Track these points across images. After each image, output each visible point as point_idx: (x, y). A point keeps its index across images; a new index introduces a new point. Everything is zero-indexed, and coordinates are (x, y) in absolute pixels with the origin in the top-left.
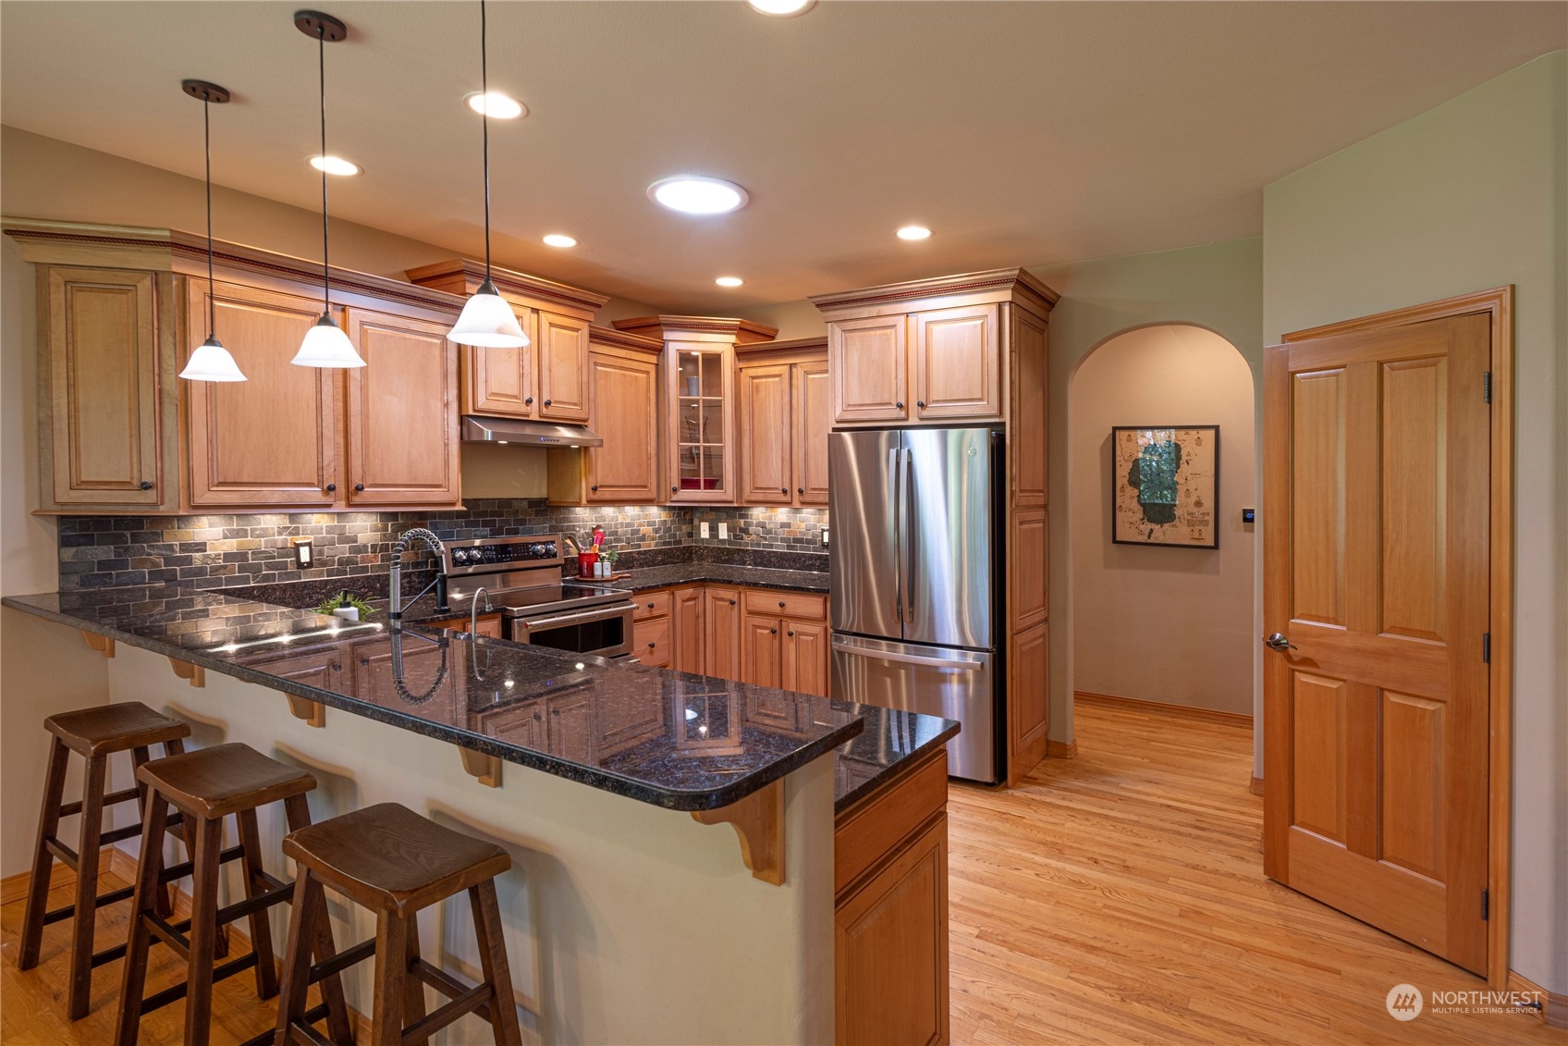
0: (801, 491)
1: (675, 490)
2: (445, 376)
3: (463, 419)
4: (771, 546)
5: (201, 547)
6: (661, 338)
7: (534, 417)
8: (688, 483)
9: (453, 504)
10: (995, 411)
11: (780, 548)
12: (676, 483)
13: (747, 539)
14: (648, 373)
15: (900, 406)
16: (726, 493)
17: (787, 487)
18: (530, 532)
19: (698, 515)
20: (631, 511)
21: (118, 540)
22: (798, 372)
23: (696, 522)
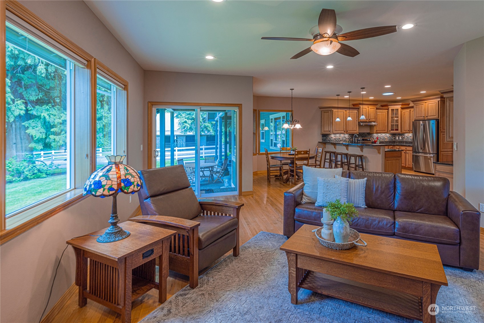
2: (357, 117)
3: (359, 122)
5: (332, 138)
6: (388, 107)
7: (368, 121)
8: (392, 130)
9: (357, 133)
10: (438, 117)
11: (410, 140)
12: (390, 130)
13: (404, 139)
14: (386, 113)
15: (424, 117)
16: (399, 131)
17: (409, 130)
18: (367, 137)
20: (383, 134)
21: (326, 137)
22: (411, 111)
23: (395, 136)
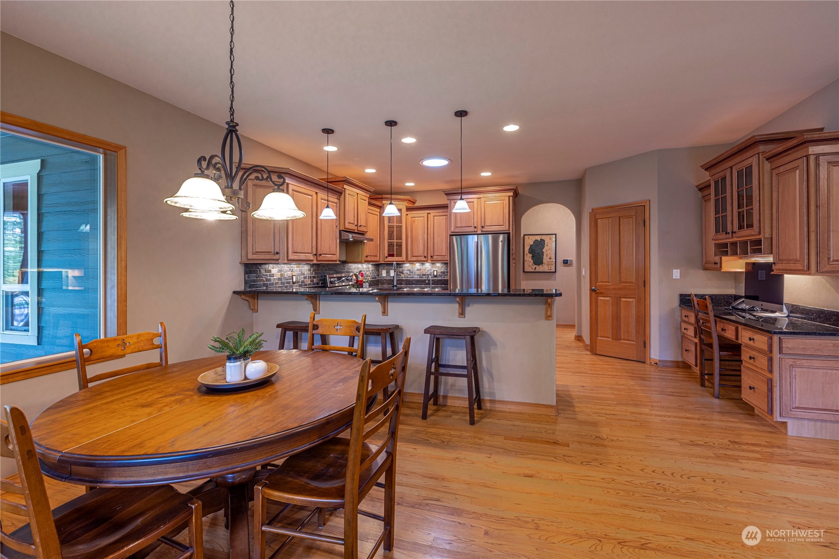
0: (432, 257)
1: (386, 257)
3: (340, 231)
4: (413, 277)
5: (273, 275)
6: (382, 203)
8: (390, 255)
9: (336, 261)
10: (508, 229)
11: (416, 277)
12: (386, 255)
13: (402, 275)
14: (377, 215)
15: (475, 227)
16: (403, 258)
17: (426, 255)
19: (381, 267)
22: (431, 216)
23: (380, 270)
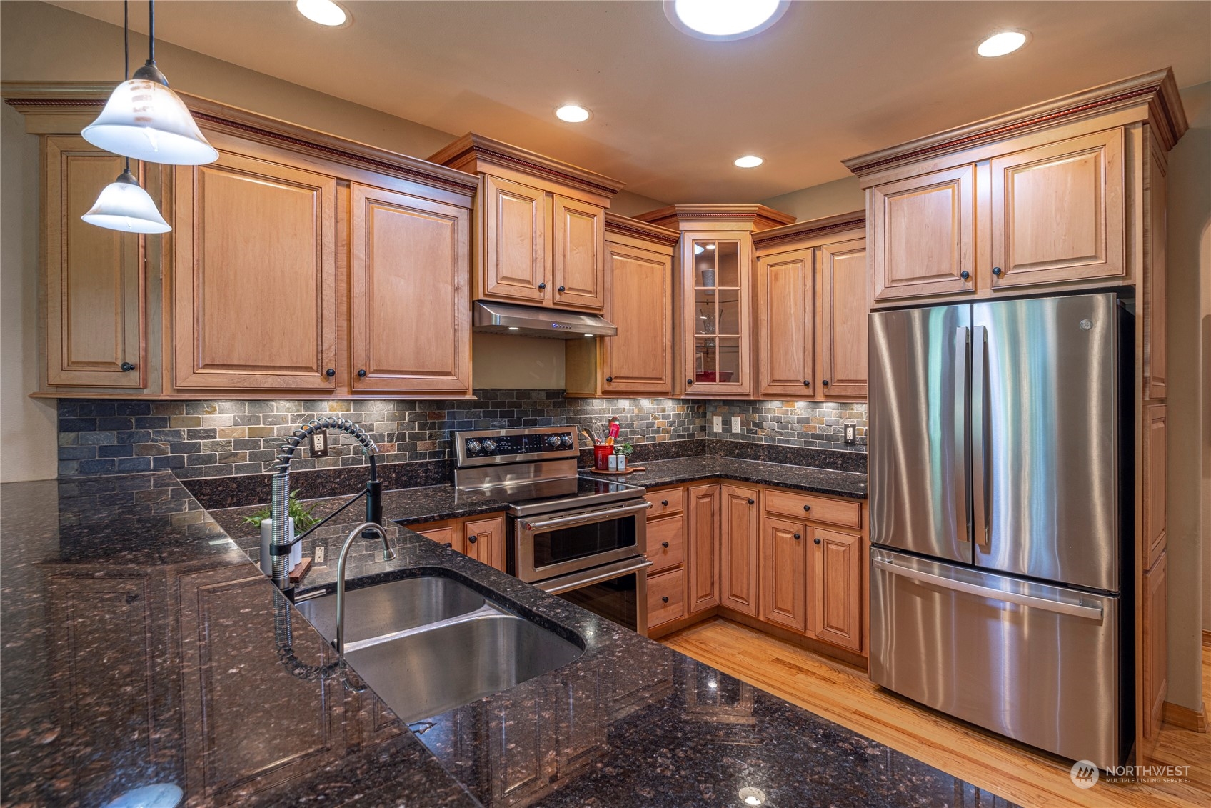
0: (825, 384)
1: (690, 383)
2: (456, 259)
3: (474, 305)
4: (787, 441)
5: (210, 434)
6: (677, 228)
7: (548, 303)
8: (704, 376)
9: (464, 393)
10: (1119, 271)
11: (797, 443)
12: (690, 375)
13: (760, 433)
14: (664, 264)
15: (965, 276)
16: (743, 385)
17: (809, 379)
18: (548, 423)
19: (711, 408)
20: (646, 403)
21: (122, 426)
22: (823, 256)
23: (709, 415)
